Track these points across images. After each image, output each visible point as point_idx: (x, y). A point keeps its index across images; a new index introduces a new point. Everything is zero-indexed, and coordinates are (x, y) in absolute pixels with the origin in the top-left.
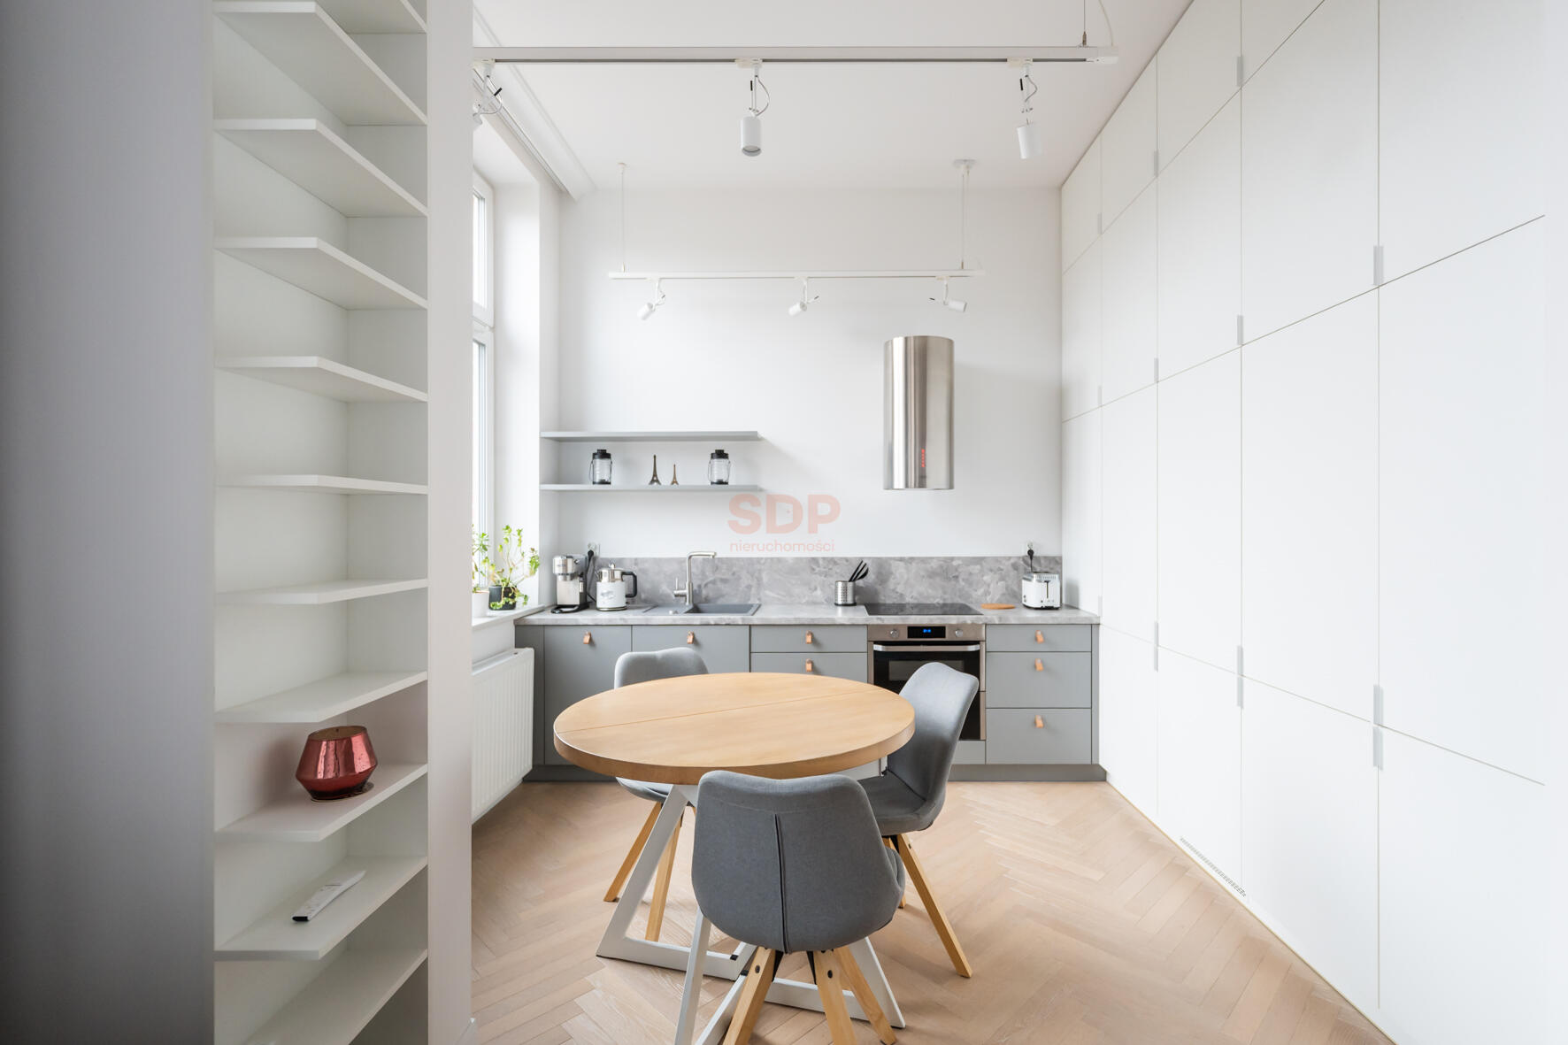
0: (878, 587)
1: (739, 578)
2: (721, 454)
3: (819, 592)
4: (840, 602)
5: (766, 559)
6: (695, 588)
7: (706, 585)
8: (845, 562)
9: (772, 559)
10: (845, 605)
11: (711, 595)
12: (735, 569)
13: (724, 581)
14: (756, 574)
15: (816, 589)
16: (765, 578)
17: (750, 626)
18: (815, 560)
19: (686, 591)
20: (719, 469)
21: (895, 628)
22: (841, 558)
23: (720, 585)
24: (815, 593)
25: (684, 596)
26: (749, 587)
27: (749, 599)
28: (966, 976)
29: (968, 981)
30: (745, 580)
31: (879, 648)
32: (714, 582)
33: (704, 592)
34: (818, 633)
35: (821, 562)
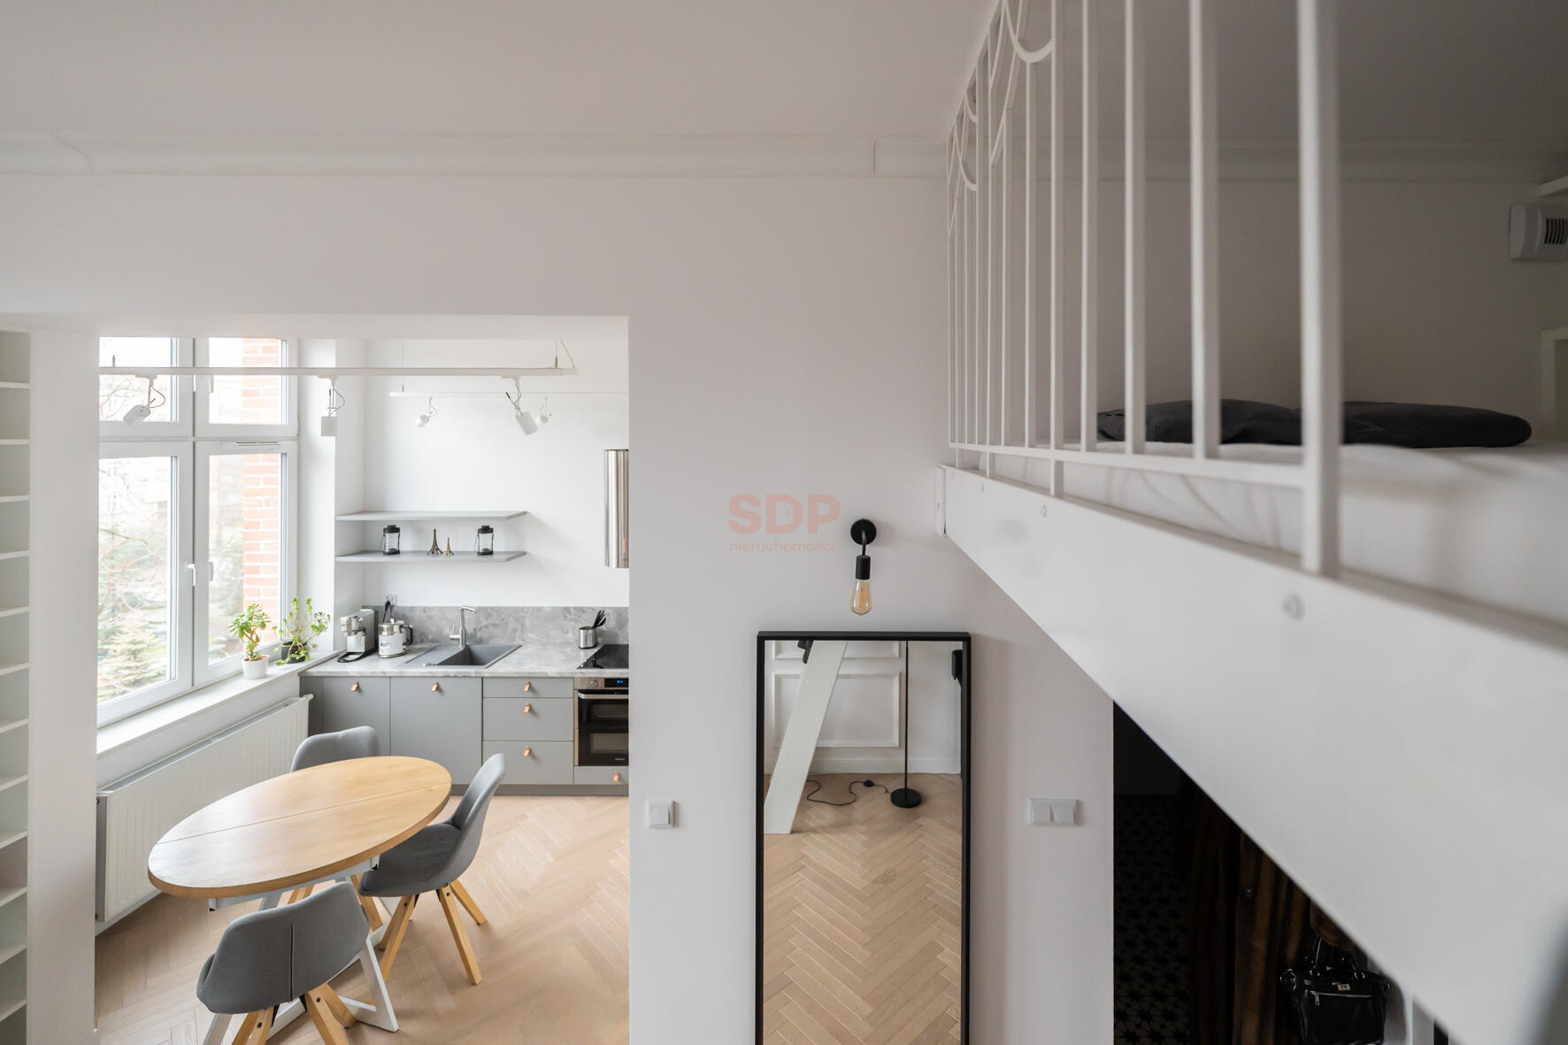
0: (618, 631)
1: (507, 623)
2: (486, 530)
3: (570, 635)
4: (582, 646)
5: (529, 608)
6: (470, 629)
7: (480, 629)
8: (591, 611)
9: (533, 608)
10: (585, 648)
11: (485, 637)
12: (503, 616)
13: (495, 625)
14: (521, 620)
15: (568, 632)
16: (528, 623)
17: (482, 678)
18: (567, 609)
19: (459, 636)
20: (485, 542)
22: (589, 608)
23: (491, 628)
24: (567, 636)
25: (458, 639)
26: (515, 630)
27: (514, 640)
29: (473, 988)
30: (512, 625)
31: (583, 696)
32: (486, 626)
33: (479, 634)
34: (534, 684)
35: (572, 611)
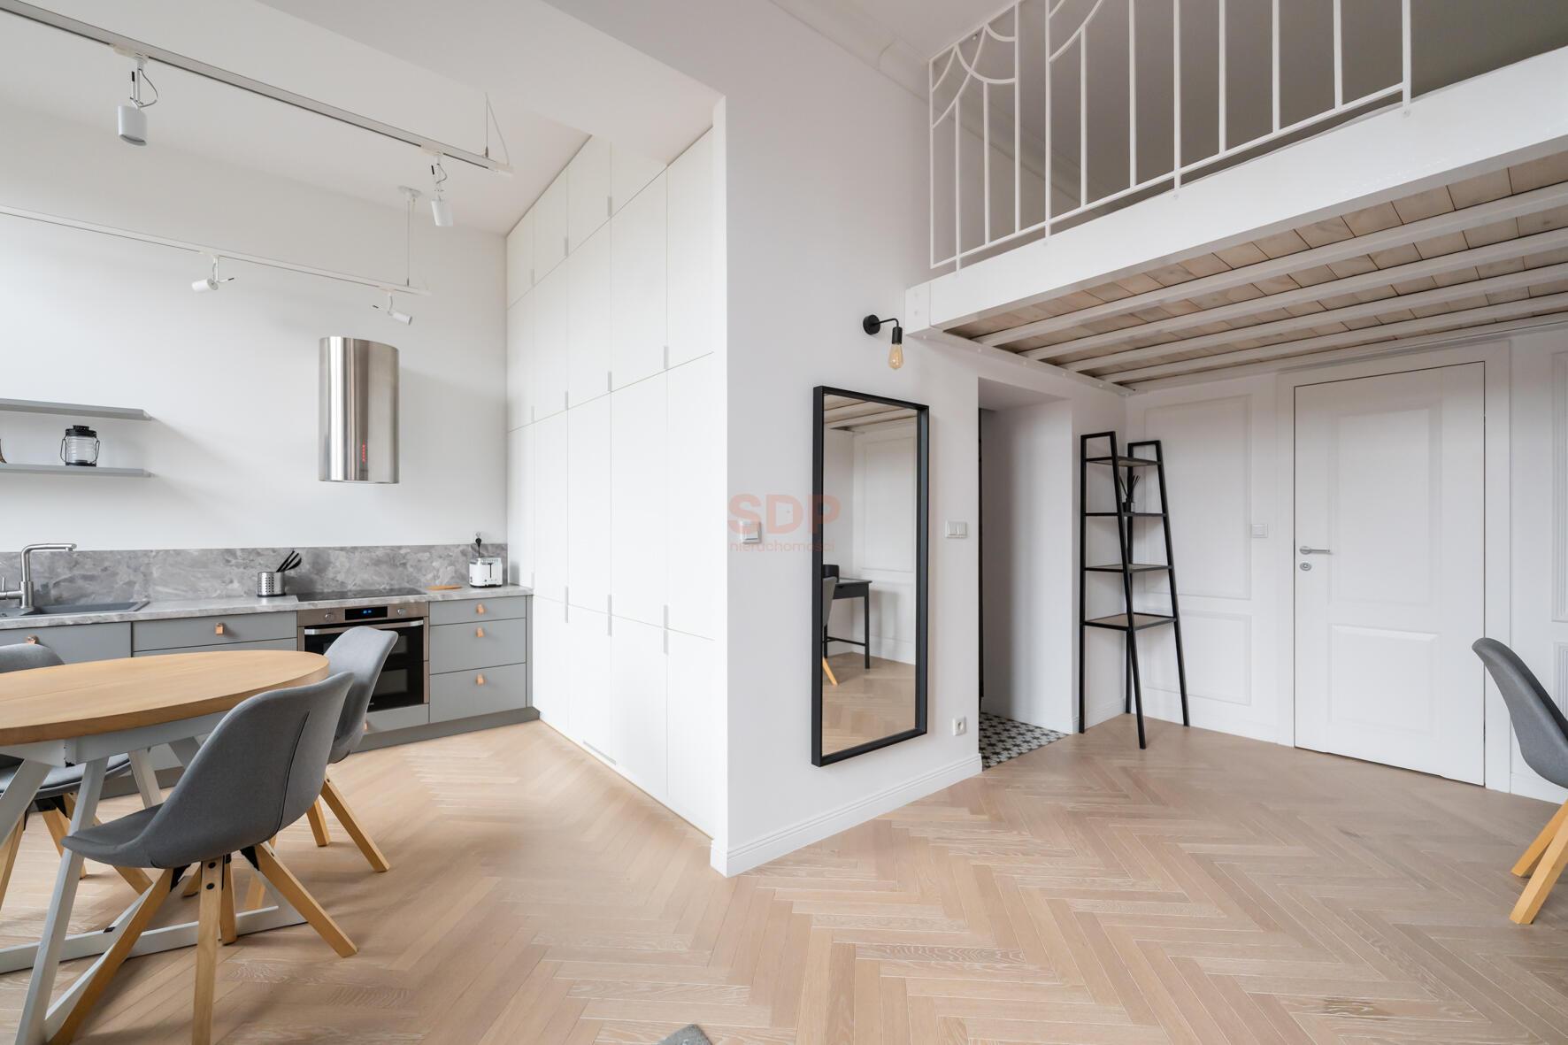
0: (315, 577)
1: (115, 574)
2: (83, 431)
3: (236, 585)
4: (264, 593)
5: (158, 552)
6: (37, 587)
7: (57, 584)
8: (272, 553)
9: (167, 552)
10: (268, 596)
11: (65, 595)
12: (107, 564)
13: (90, 578)
14: (142, 569)
15: (231, 582)
16: (156, 573)
17: (132, 623)
18: (231, 552)
19: (22, 592)
20: (80, 449)
21: (331, 611)
22: (267, 549)
23: (80, 583)
24: (230, 586)
25: (20, 598)
26: (131, 584)
27: (132, 597)
28: (383, 870)
30: (124, 575)
31: (312, 632)
32: (71, 580)
33: (54, 593)
34: (231, 624)
35: (239, 553)
